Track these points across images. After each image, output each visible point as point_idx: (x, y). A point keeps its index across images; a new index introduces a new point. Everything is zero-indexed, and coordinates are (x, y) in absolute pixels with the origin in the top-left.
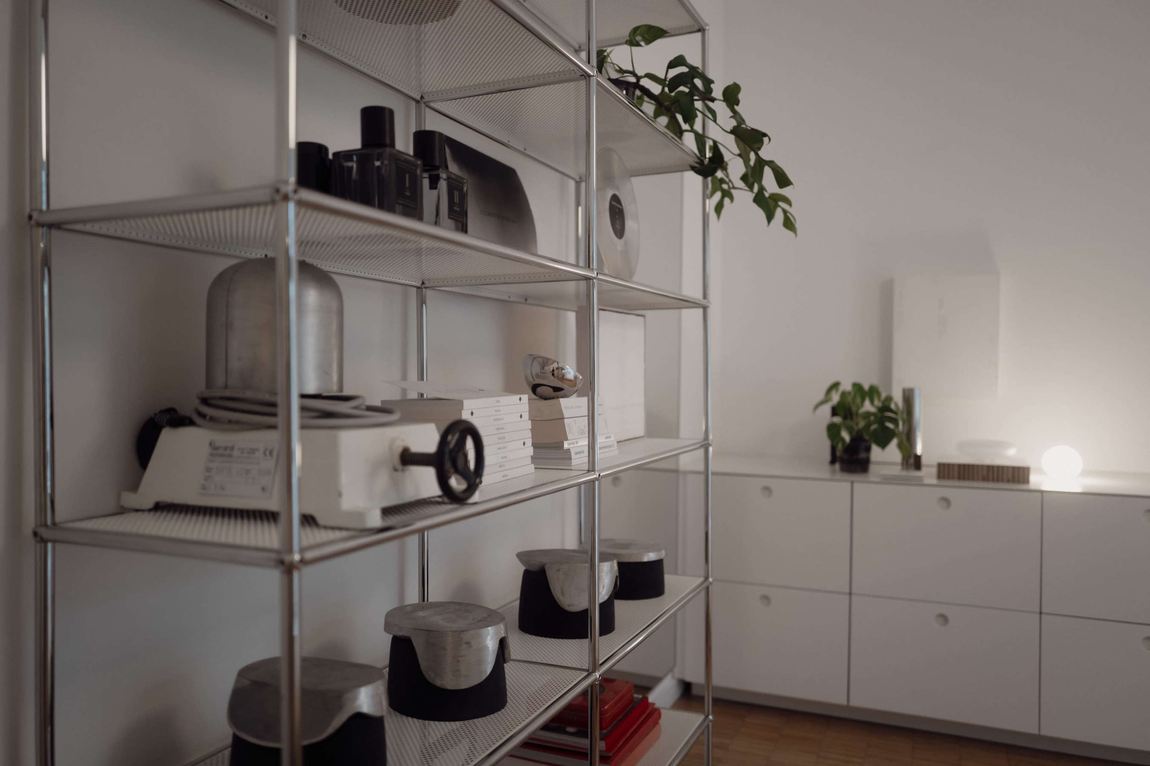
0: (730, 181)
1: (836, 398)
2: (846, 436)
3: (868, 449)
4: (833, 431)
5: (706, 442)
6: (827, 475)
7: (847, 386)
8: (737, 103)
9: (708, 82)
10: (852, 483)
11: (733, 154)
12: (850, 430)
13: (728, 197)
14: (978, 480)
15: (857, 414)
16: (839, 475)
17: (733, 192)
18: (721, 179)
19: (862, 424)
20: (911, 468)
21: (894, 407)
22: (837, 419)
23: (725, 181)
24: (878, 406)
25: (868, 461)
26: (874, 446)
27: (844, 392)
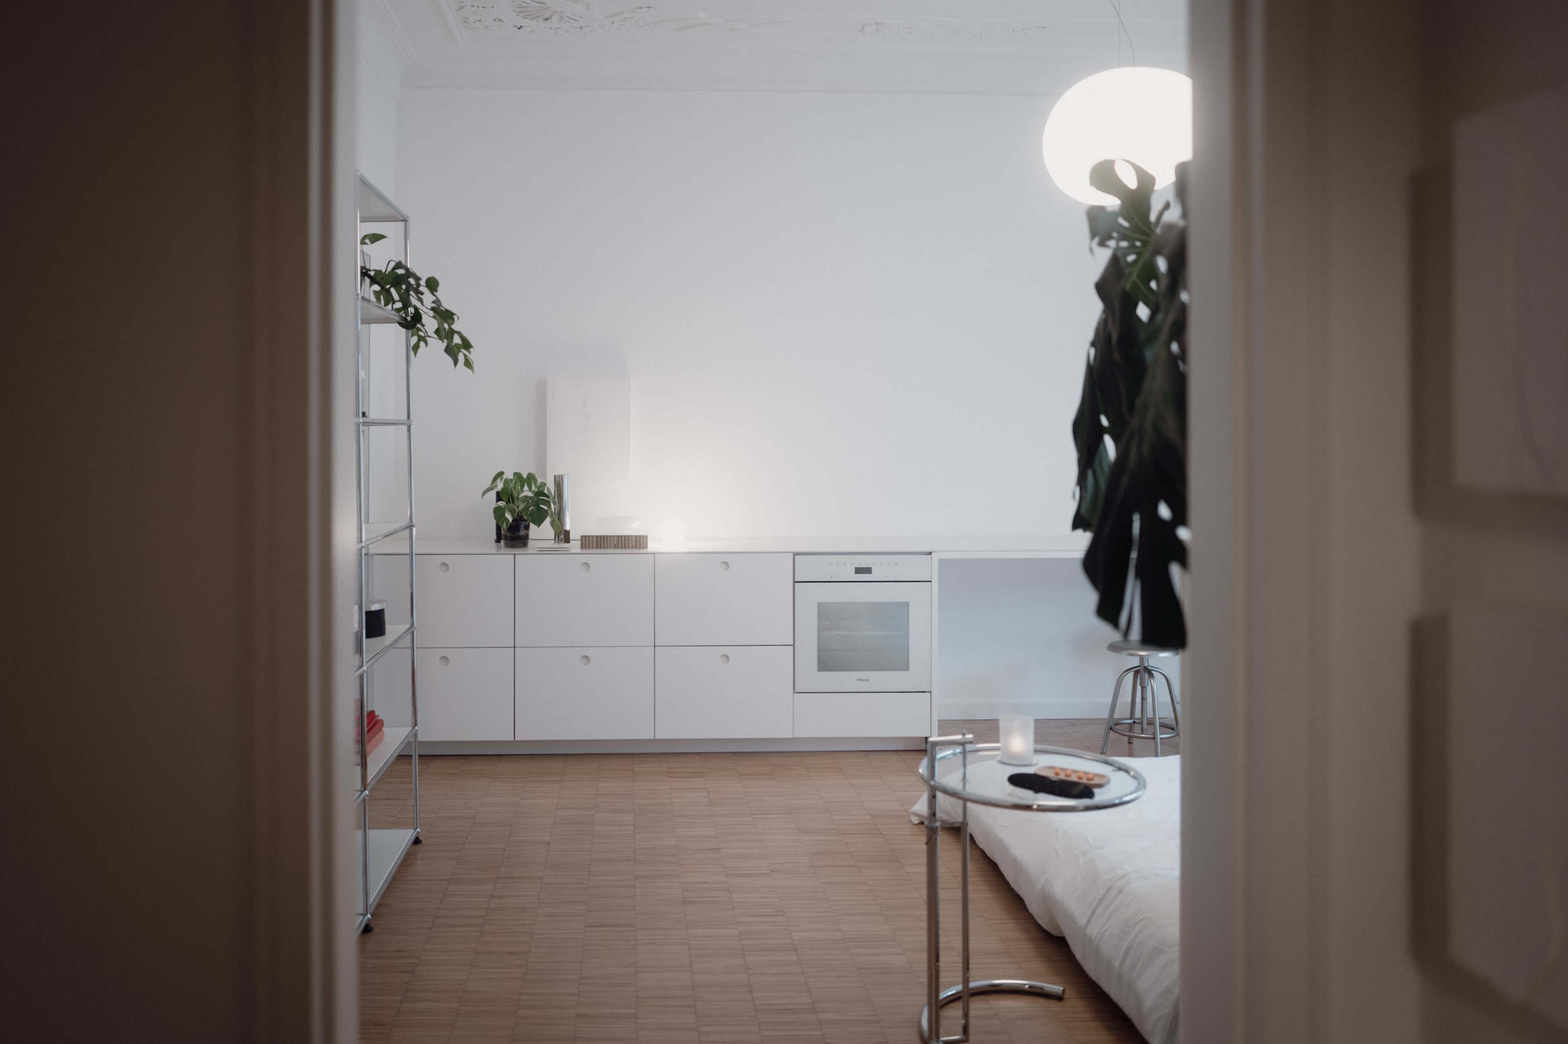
0: (426, 331)
1: (500, 486)
2: (509, 517)
3: (527, 528)
4: (498, 513)
5: (411, 524)
6: (494, 551)
7: (509, 475)
8: (436, 291)
9: (418, 279)
10: (515, 555)
11: (429, 316)
12: (512, 512)
13: (424, 341)
14: (611, 548)
15: (518, 499)
16: (503, 551)
17: (427, 339)
18: (419, 330)
19: (522, 507)
20: (561, 541)
21: (547, 491)
22: (502, 503)
23: (422, 331)
24: (534, 491)
25: (527, 537)
26: (532, 525)
27: (506, 479)
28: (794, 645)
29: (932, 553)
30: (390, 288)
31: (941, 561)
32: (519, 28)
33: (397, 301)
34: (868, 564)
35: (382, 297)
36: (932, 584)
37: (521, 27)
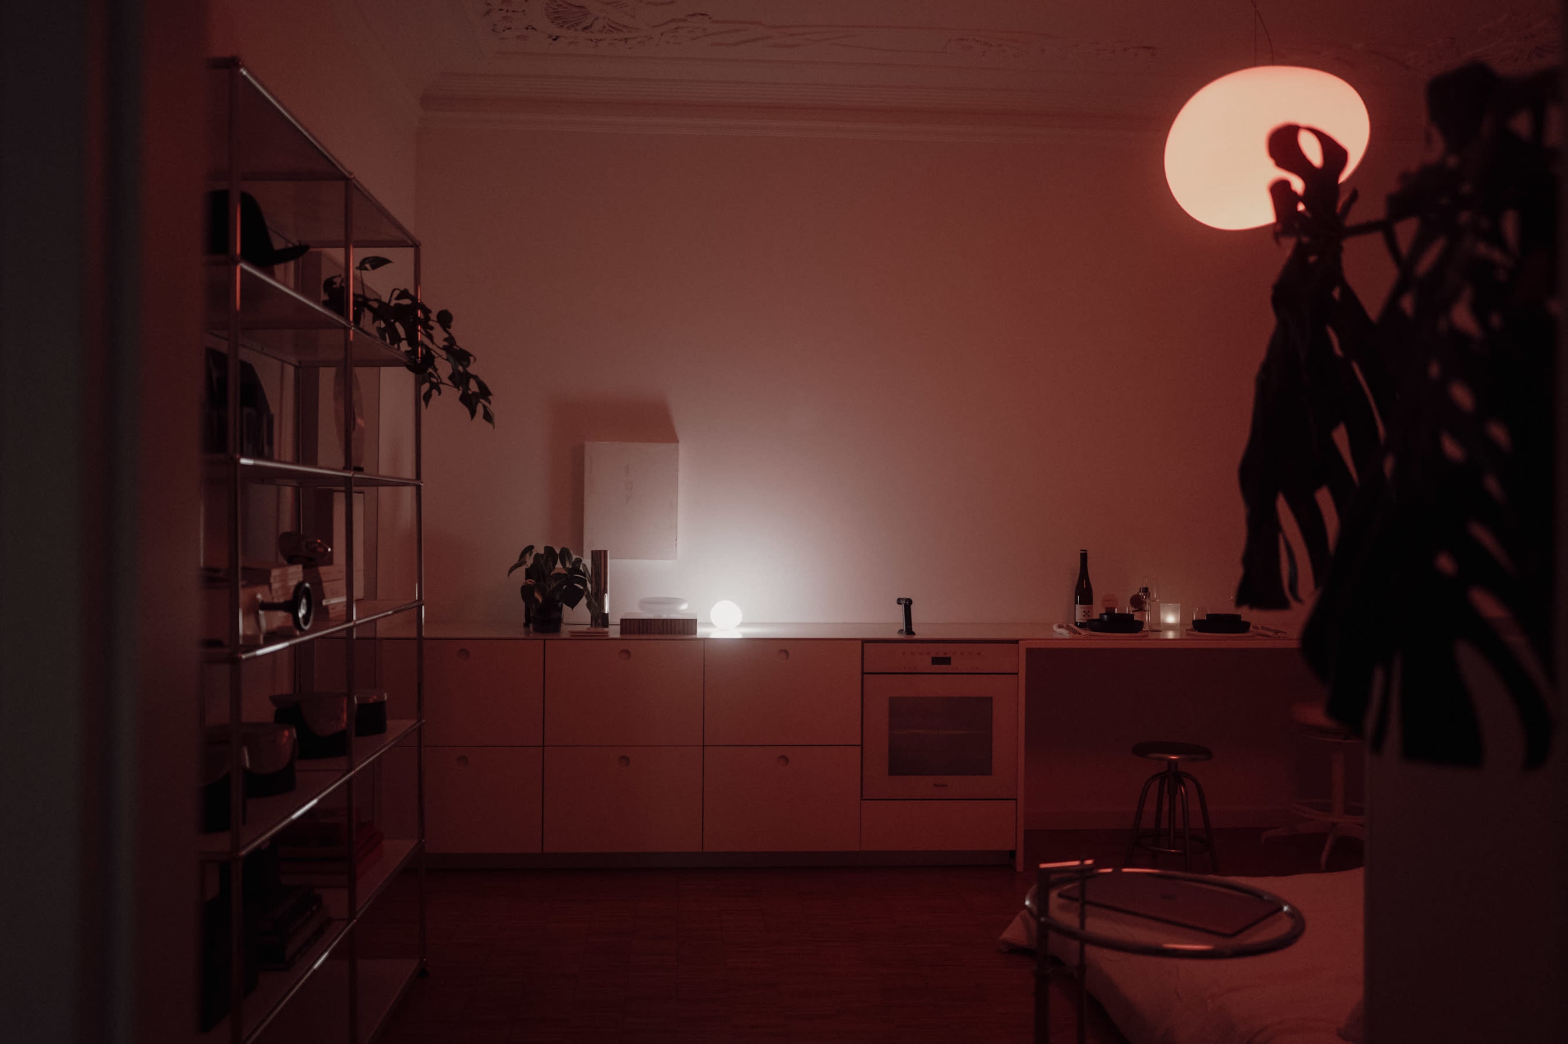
0: (439, 377)
1: (530, 561)
2: (539, 597)
3: (560, 610)
4: (526, 592)
5: (420, 602)
6: (523, 636)
7: (540, 549)
8: (450, 327)
10: (545, 640)
11: (443, 359)
12: (543, 593)
13: (436, 389)
14: (654, 633)
15: (549, 576)
16: (533, 635)
17: (441, 386)
18: (431, 375)
19: (555, 585)
20: (599, 625)
21: (583, 568)
22: (531, 582)
23: (434, 377)
24: (568, 568)
25: (560, 620)
26: (565, 607)
27: (537, 555)
28: (862, 746)
29: (1020, 642)
30: (395, 322)
31: (1029, 651)
32: (555, 40)
33: (403, 339)
34: (945, 653)
35: (387, 335)
36: (1018, 677)
37: (557, 37)
